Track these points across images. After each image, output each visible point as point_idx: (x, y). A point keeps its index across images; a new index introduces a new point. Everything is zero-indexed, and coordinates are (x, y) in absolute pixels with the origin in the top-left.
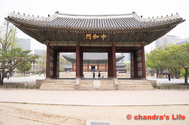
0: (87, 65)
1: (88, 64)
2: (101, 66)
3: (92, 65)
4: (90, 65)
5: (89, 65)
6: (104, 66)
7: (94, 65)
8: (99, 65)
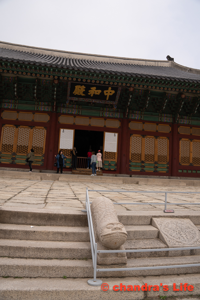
0: (45, 118)
1: (54, 115)
2: (144, 134)
3: (83, 122)
4: (70, 120)
5: (62, 120)
6: (163, 135)
7: (96, 123)
8: (133, 126)
